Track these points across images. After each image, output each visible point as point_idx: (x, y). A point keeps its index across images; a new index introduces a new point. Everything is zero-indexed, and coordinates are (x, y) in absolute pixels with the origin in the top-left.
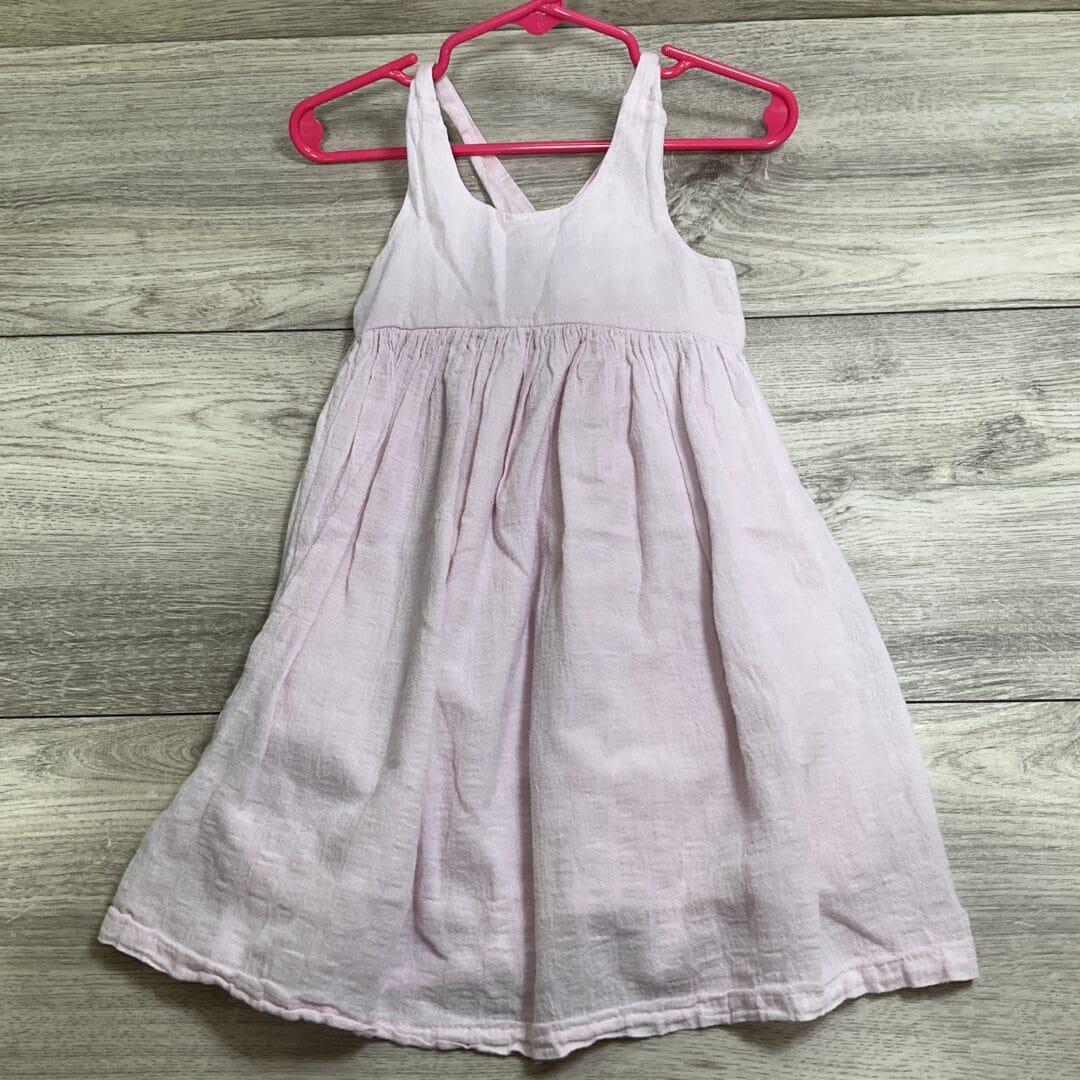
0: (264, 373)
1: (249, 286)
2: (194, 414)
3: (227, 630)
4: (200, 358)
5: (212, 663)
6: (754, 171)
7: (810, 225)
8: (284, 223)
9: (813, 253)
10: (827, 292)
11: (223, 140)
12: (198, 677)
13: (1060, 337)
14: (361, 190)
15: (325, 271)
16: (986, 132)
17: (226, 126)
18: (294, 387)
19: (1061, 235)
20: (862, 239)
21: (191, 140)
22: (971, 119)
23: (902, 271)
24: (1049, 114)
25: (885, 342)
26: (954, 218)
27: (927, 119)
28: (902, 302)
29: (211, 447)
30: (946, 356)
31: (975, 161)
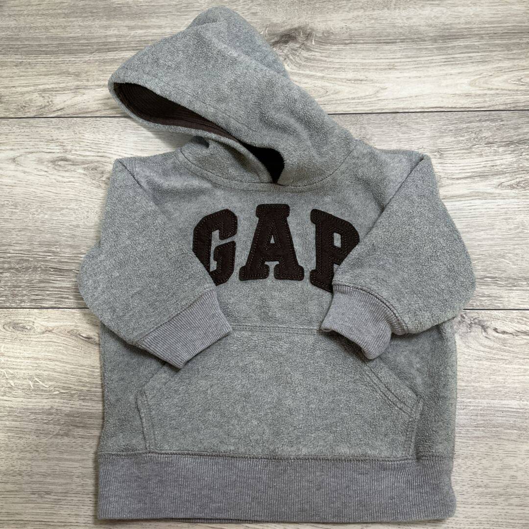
0: (51, 138)
1: (48, 95)
2: (14, 159)
3: (23, 266)
4: (19, 131)
5: (13, 283)
6: (307, 39)
7: (333, 68)
8: (67, 63)
9: (333, 82)
10: (338, 102)
11: (40, 22)
12: (6, 290)
13: (454, 127)
14: (107, 47)
15: (86, 88)
16: (427, 22)
17: (43, 14)
18: (65, 146)
19: (461, 74)
20: (359, 76)
21: (25, 22)
22: (420, 14)
23: (378, 92)
24: (460, 12)
25: (365, 128)
26: (407, 65)
27: (397, 14)
28: (376, 108)
29: (21, 175)
30: (395, 135)
31: (420, 36)
